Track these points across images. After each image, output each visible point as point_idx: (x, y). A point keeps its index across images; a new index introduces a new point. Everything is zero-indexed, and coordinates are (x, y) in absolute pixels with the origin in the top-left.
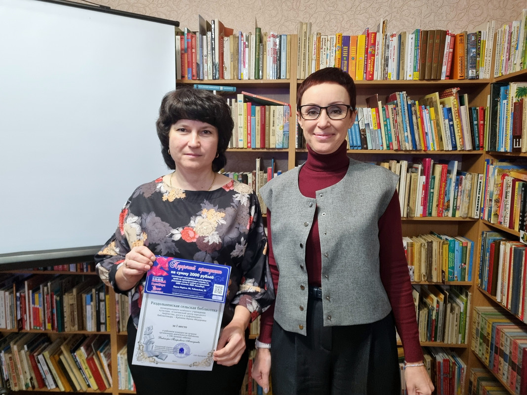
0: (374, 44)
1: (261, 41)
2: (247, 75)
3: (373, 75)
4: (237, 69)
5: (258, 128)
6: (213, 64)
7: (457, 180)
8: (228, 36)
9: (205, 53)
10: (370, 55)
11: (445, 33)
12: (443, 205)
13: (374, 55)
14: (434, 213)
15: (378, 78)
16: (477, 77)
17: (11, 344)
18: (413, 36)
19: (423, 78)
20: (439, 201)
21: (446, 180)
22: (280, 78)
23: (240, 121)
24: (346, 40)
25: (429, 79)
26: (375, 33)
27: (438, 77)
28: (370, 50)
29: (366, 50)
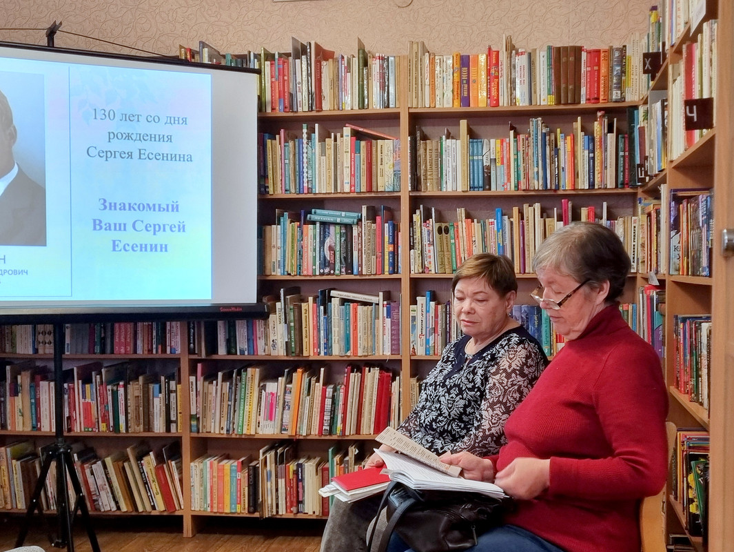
0: (497, 64)
1: (366, 64)
2: (350, 104)
3: (498, 100)
4: (337, 97)
5: (364, 167)
6: (310, 92)
8: (326, 60)
9: (299, 80)
10: (492, 78)
11: (580, 49)
15: (504, 103)
16: (623, 99)
18: (545, 54)
19: (558, 102)
22: (388, 107)
23: (346, 159)
24: (465, 62)
25: (566, 104)
26: (498, 52)
27: (576, 100)
28: (493, 71)
29: (489, 73)
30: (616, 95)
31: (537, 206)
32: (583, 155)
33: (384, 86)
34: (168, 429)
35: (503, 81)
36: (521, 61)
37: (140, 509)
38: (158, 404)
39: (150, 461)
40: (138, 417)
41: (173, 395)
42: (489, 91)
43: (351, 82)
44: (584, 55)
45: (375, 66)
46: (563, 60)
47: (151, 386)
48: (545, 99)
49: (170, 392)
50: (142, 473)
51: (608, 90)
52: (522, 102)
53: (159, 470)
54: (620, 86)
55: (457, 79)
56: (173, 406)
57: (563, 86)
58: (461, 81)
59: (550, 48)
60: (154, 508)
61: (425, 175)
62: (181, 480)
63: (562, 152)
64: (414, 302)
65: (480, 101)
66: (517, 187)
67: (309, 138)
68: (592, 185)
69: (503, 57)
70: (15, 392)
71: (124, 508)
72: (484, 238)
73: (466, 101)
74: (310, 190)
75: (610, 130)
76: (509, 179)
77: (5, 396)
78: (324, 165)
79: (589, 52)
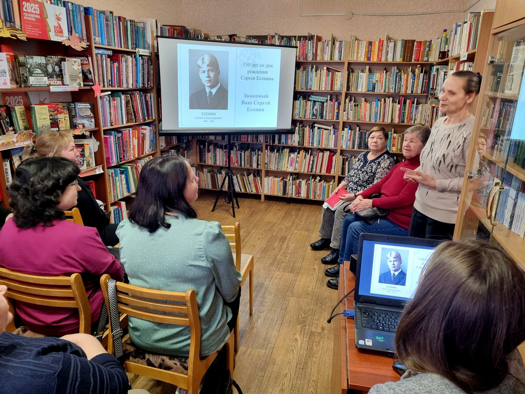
0: (382, 45)
1: (334, 43)
2: (327, 58)
3: (381, 59)
4: (323, 56)
5: (330, 82)
6: (313, 53)
7: (416, 107)
8: (320, 41)
9: (309, 49)
10: (380, 50)
11: (414, 41)
12: (410, 118)
13: (382, 50)
14: (406, 121)
15: (383, 60)
16: (428, 61)
17: (222, 171)
18: (401, 42)
19: (404, 61)
20: (408, 116)
21: (411, 106)
22: (341, 60)
23: (324, 78)
24: (370, 44)
25: (407, 61)
26: (383, 41)
27: (410, 60)
28: (380, 48)
29: (379, 48)
30: (425, 59)
31: (391, 99)
32: (410, 81)
33: (340, 52)
34: (258, 167)
35: (384, 52)
36: (392, 45)
37: (248, 192)
38: (255, 158)
39: (251, 177)
40: (248, 163)
41: (260, 156)
42: (378, 55)
43: (328, 50)
44: (415, 43)
45: (337, 44)
46: (408, 45)
47: (253, 152)
48: (399, 59)
49: (259, 155)
50: (249, 180)
51: (423, 57)
52: (390, 60)
53: (254, 180)
54: (428, 56)
55: (367, 50)
56: (259, 159)
57: (406, 55)
58: (368, 51)
59: (403, 40)
60: (252, 191)
61: (352, 86)
62: (261, 183)
63: (402, 79)
64: (343, 130)
65: (374, 59)
66: (385, 91)
67: (311, 70)
68: (412, 92)
69: (385, 43)
70: (209, 151)
71: (243, 191)
72: (370, 109)
73: (369, 59)
74: (310, 89)
75: (422, 72)
76: (382, 88)
77: (205, 152)
78: (316, 80)
79: (417, 42)
